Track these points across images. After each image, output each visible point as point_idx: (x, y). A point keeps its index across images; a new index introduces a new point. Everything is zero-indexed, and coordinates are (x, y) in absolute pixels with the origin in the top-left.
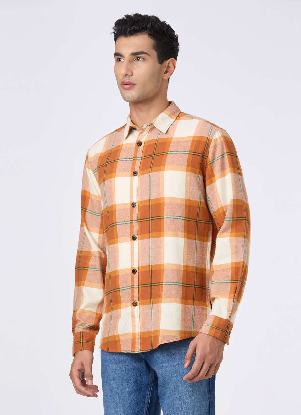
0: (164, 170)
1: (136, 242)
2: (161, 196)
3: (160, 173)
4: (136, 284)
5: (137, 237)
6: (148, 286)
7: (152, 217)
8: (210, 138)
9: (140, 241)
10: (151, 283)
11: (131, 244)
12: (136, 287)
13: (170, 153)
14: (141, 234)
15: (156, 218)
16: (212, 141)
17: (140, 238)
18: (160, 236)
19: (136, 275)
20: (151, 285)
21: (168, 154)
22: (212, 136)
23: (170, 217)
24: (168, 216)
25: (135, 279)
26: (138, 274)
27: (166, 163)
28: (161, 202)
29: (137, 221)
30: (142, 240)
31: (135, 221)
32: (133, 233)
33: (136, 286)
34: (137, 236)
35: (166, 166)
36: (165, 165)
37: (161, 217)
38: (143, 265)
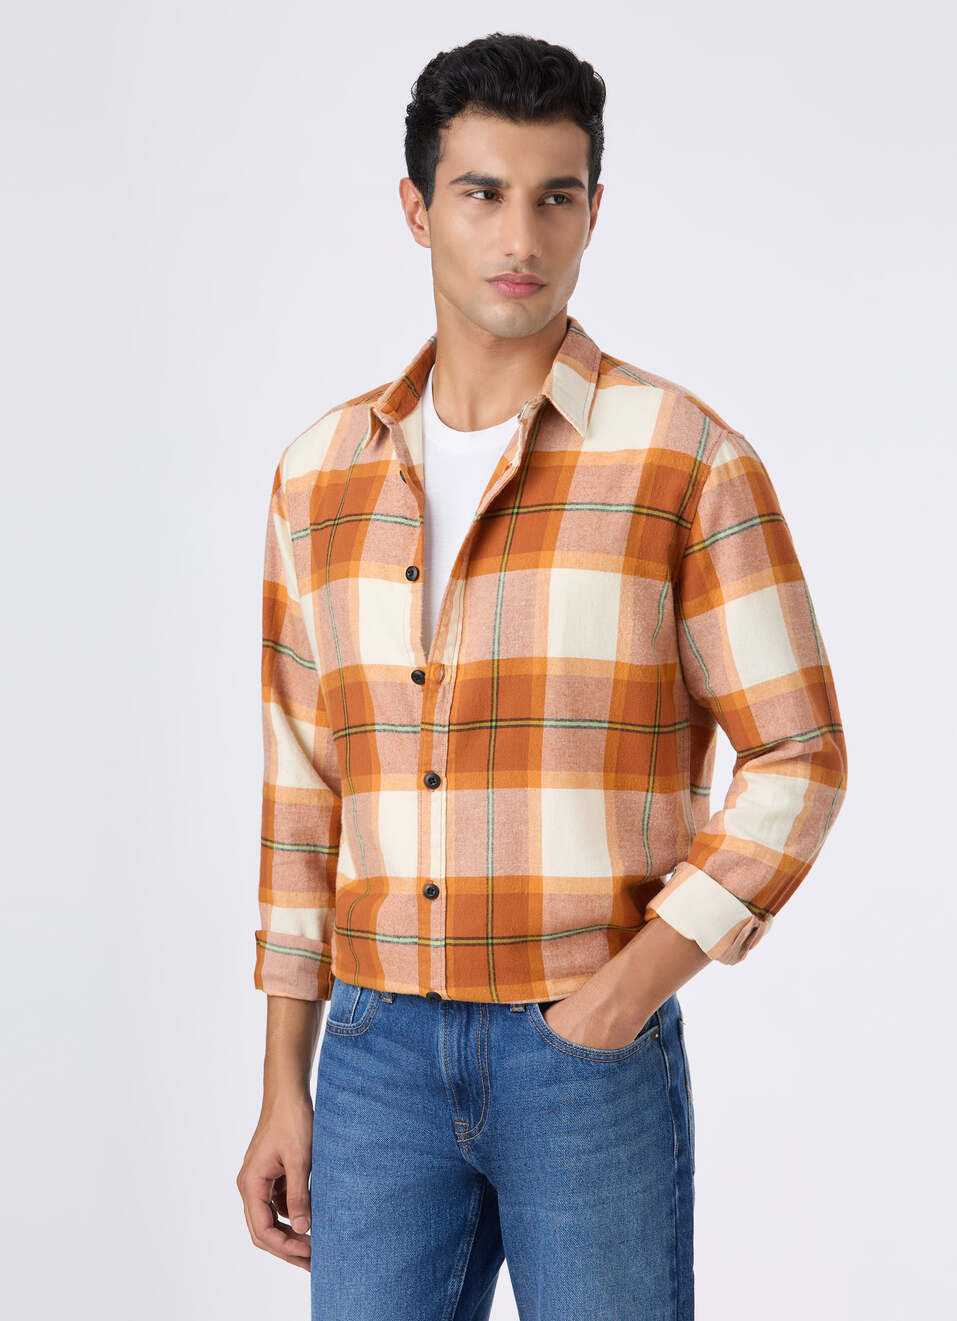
0: (550, 565)
1: (438, 795)
2: (536, 653)
3: (534, 574)
4: (437, 932)
5: (444, 780)
6: (480, 945)
7: (501, 720)
8: (704, 461)
9: (452, 793)
10: (490, 935)
11: (420, 802)
12: (438, 943)
13: (571, 510)
14: (455, 772)
15: (512, 723)
16: (709, 473)
17: (452, 784)
18: (524, 784)
19: (437, 906)
20: (490, 941)
21: (565, 512)
22: (712, 456)
23: (563, 723)
24: (557, 720)
25: (432, 916)
26: (444, 901)
27: (558, 544)
28: (536, 671)
29: (446, 729)
30: (459, 792)
31: (440, 729)
32: (430, 764)
33: (437, 940)
34: (442, 775)
35: (556, 552)
36: (554, 550)
37: (532, 722)
38: (462, 875)
